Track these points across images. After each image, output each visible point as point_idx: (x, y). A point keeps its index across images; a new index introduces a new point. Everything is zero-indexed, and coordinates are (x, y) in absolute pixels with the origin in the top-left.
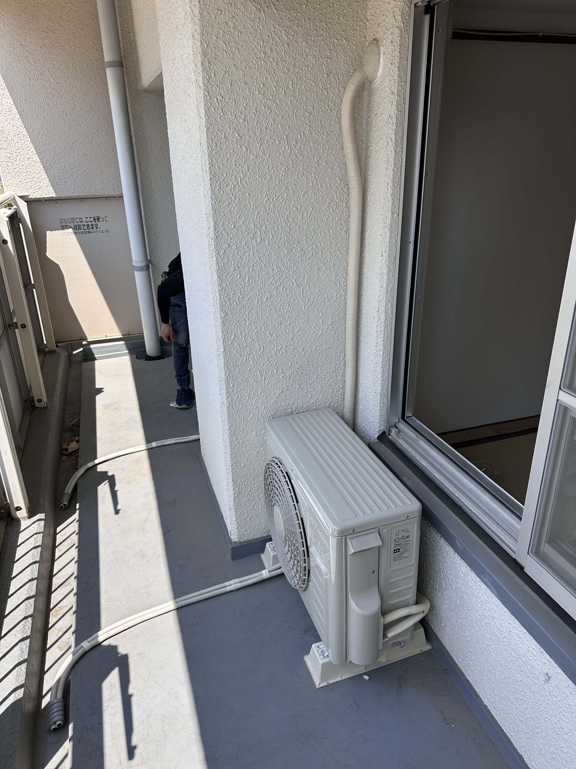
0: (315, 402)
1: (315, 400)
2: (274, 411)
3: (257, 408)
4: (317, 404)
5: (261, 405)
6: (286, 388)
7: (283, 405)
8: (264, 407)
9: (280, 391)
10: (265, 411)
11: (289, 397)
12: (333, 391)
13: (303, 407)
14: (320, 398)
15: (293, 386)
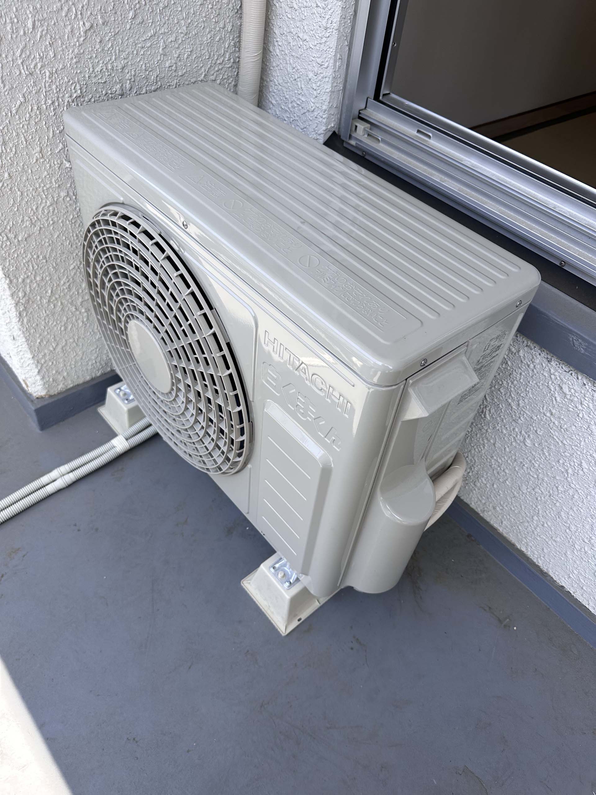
0: (173, 68)
1: (173, 61)
2: (78, 87)
3: (31, 74)
4: (180, 74)
5: (39, 66)
6: (102, 17)
7: (98, 69)
8: (51, 74)
9: (88, 25)
10: (54, 87)
11: (112, 46)
12: (213, 38)
13: (147, 78)
14: (186, 56)
15: (119, 13)
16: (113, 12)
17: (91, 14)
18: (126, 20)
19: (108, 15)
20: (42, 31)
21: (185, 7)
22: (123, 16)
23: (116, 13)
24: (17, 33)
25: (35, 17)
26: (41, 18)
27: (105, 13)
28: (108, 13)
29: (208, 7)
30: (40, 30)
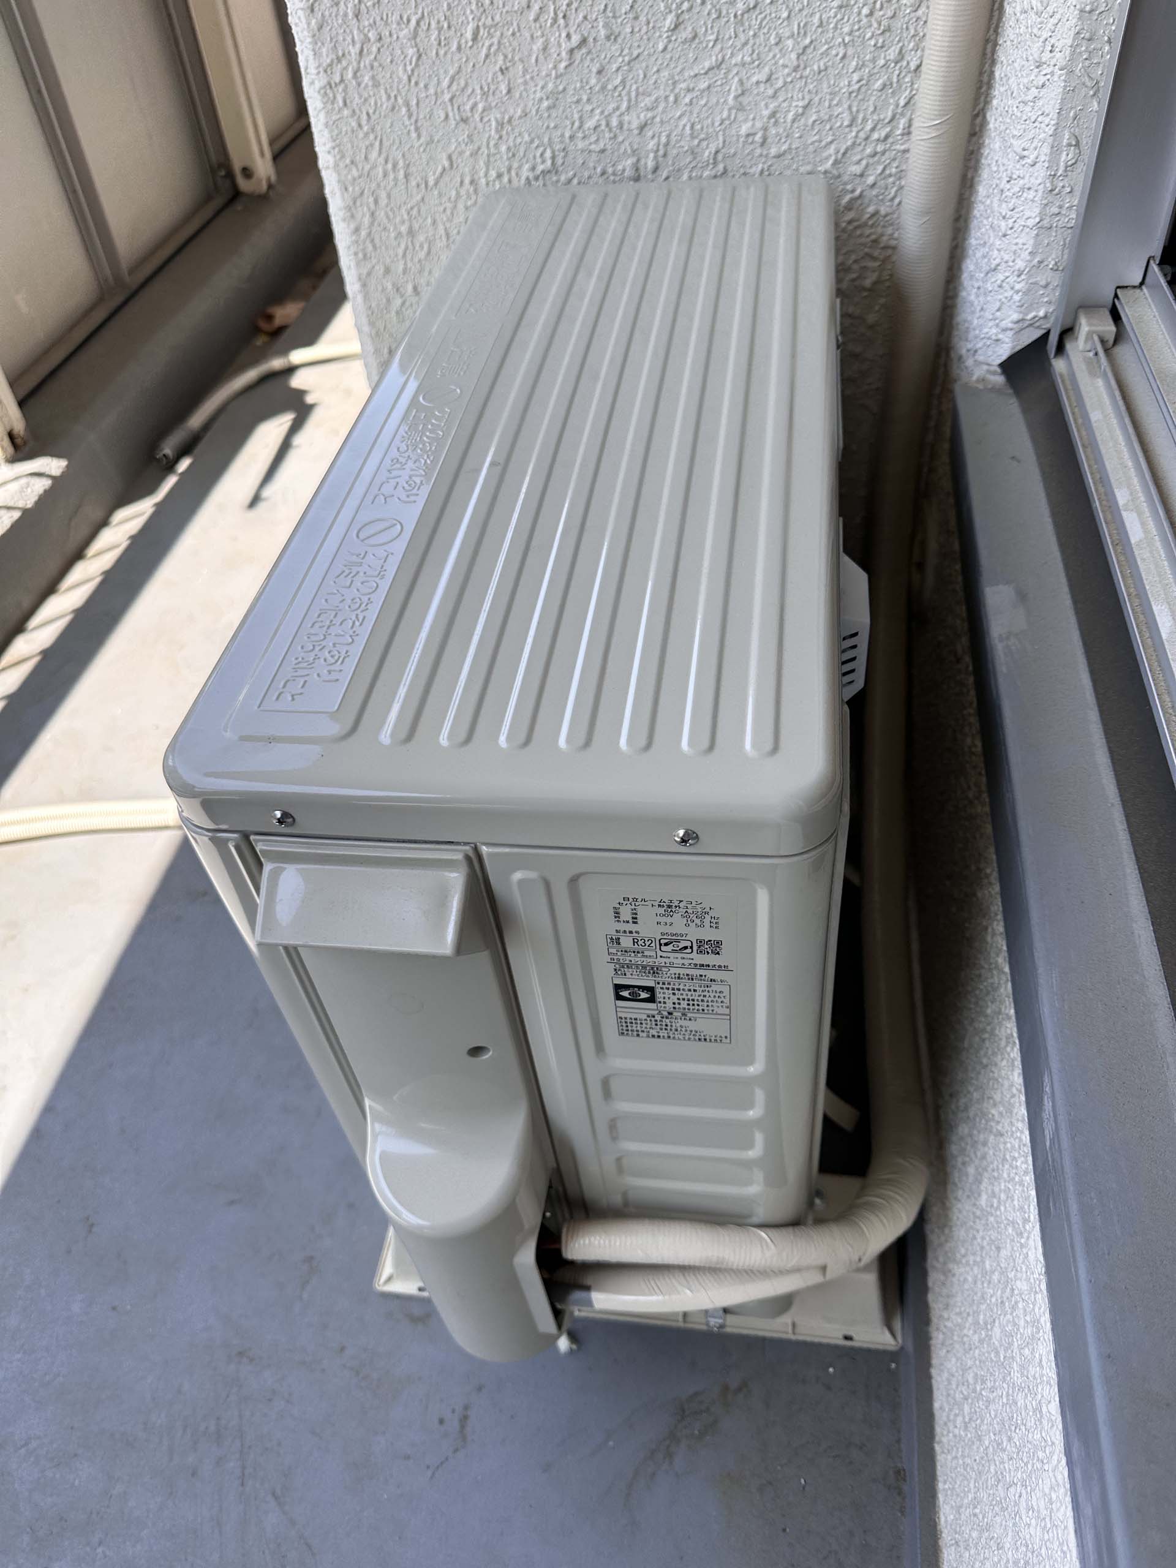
0: (758, 138)
1: (759, 124)
2: (548, 154)
3: (465, 120)
4: (773, 151)
5: (480, 106)
6: (606, 25)
7: (590, 124)
8: (500, 125)
9: (576, 39)
10: (503, 148)
11: (623, 82)
12: (865, 84)
13: (693, 152)
14: (790, 116)
15: (643, 19)
16: (631, 16)
17: (585, 18)
18: (658, 34)
19: (619, 21)
20: (490, 46)
21: (800, 10)
22: (651, 25)
23: (636, 18)
24: (447, 48)
25: (479, 20)
26: (489, 22)
27: (614, 17)
28: (620, 17)
29: (859, 13)
30: (487, 44)
